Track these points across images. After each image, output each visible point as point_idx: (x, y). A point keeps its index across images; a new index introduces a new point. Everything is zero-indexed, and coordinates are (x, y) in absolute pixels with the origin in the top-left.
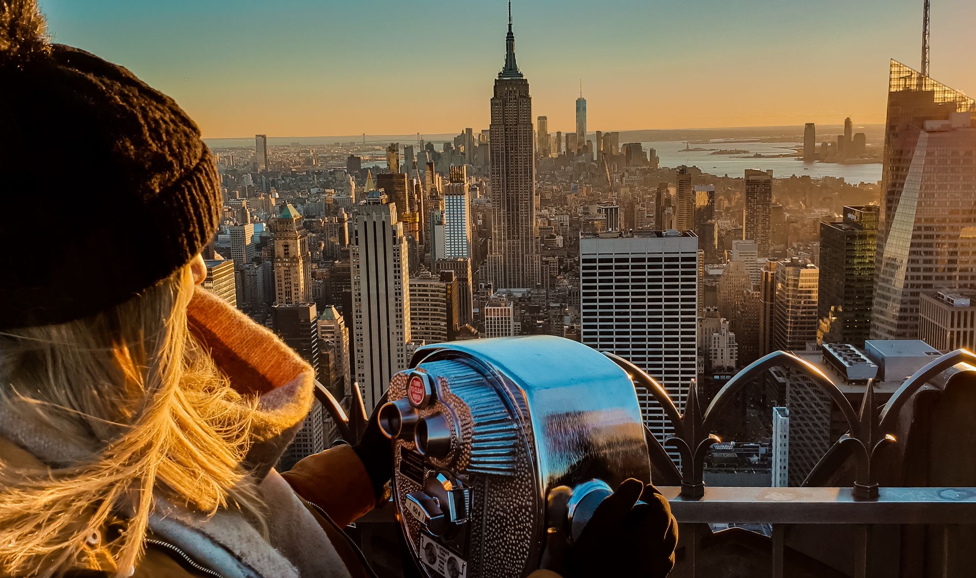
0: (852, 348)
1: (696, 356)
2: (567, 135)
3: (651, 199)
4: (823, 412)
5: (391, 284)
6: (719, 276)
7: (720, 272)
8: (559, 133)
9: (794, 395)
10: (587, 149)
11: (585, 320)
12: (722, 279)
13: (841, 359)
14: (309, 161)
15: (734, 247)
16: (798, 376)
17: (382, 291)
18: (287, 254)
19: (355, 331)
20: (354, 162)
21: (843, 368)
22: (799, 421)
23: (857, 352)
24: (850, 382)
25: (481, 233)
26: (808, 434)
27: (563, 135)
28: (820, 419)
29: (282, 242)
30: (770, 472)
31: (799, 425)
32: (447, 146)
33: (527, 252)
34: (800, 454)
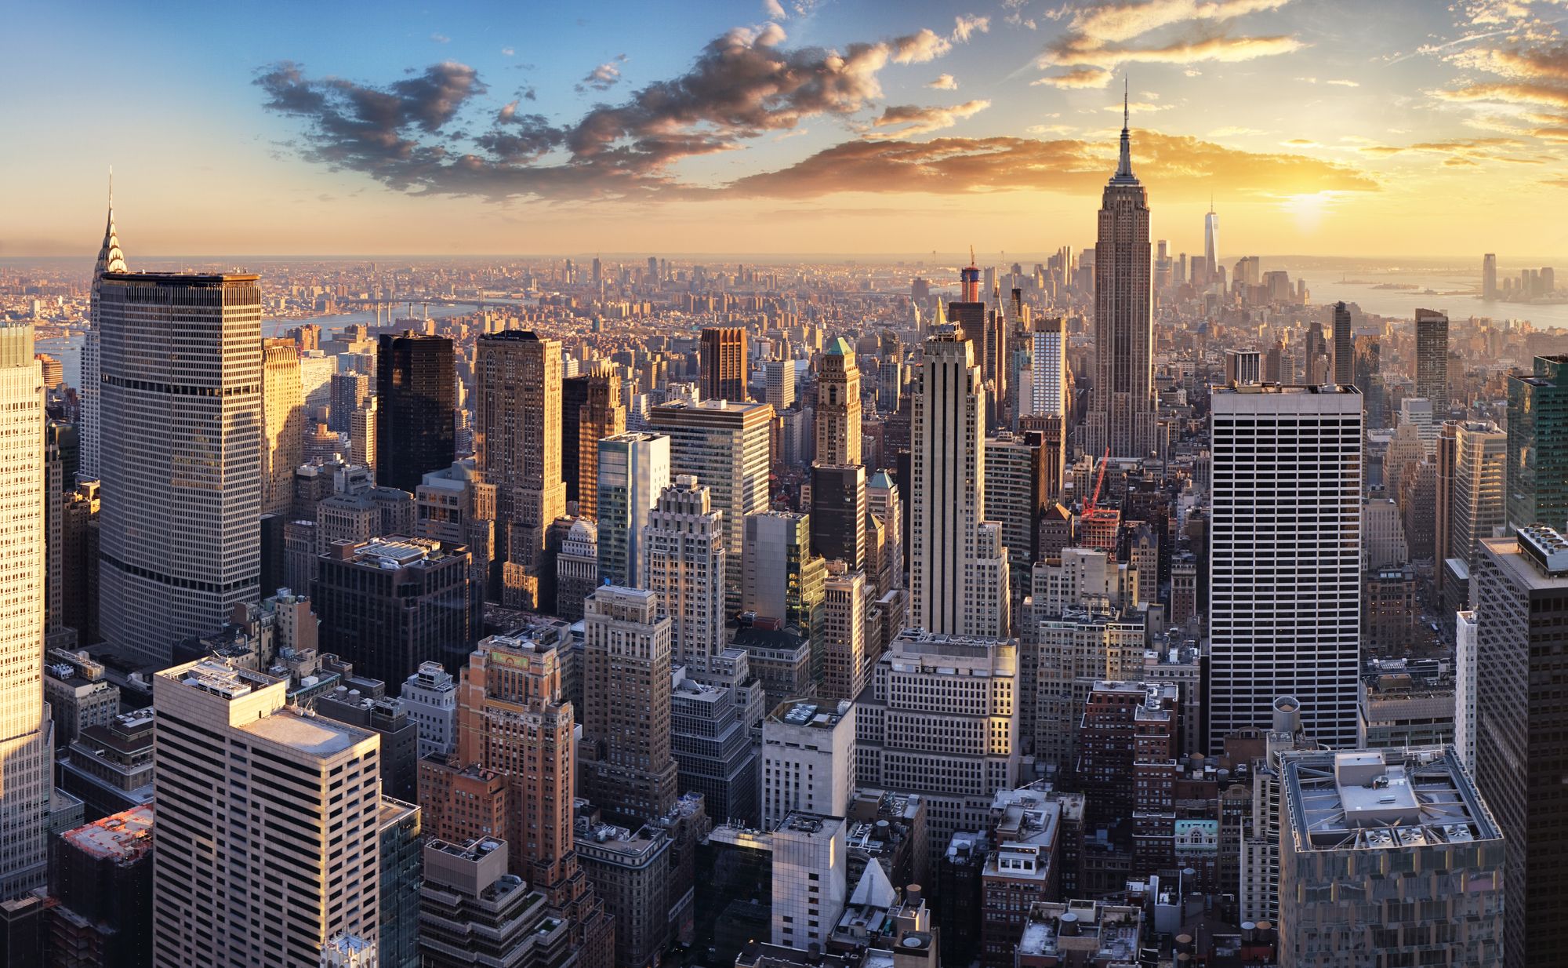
0: (1552, 532)
1: (1359, 549)
2: (1193, 259)
3: (1300, 344)
4: (1520, 613)
5: (961, 447)
6: (1385, 444)
7: (1387, 439)
8: (1183, 256)
9: (1483, 594)
10: (1220, 276)
11: (1216, 503)
12: (1389, 448)
13: (1539, 547)
14: (866, 285)
15: (1403, 406)
16: (1488, 570)
17: (950, 455)
18: (833, 400)
19: (913, 505)
20: (920, 285)
21: (1543, 558)
22: (1489, 627)
23: (1558, 537)
24: (1552, 575)
25: (1081, 384)
26: (1501, 642)
27: (1188, 259)
28: (1514, 622)
29: (827, 385)
30: (1453, 695)
31: (1489, 632)
32: (1039, 267)
33: (1139, 410)
34: (1491, 669)
